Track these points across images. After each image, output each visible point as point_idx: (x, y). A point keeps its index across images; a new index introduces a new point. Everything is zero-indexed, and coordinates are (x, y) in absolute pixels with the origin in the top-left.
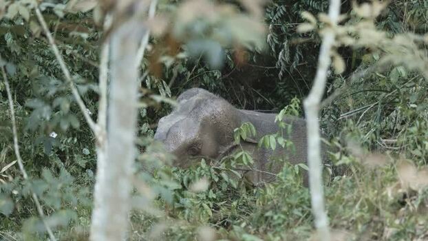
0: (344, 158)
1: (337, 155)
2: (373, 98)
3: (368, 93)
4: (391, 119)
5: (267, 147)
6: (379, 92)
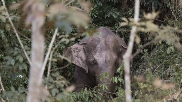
0: (145, 85)
1: (142, 84)
2: (161, 62)
3: (159, 60)
4: (168, 71)
5: (114, 82)
6: (164, 59)
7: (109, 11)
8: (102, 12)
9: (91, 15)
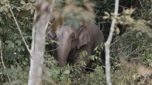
3: (128, 41)
4: (136, 51)
6: (132, 41)
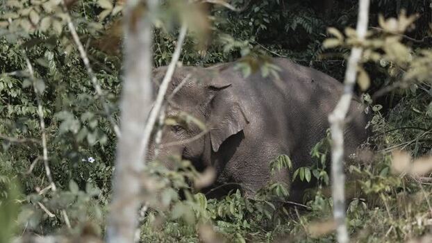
0: (375, 186)
1: (368, 184)
2: (411, 136)
5: (302, 179)
7: (296, 16)
8: (278, 16)
9: (253, 23)
